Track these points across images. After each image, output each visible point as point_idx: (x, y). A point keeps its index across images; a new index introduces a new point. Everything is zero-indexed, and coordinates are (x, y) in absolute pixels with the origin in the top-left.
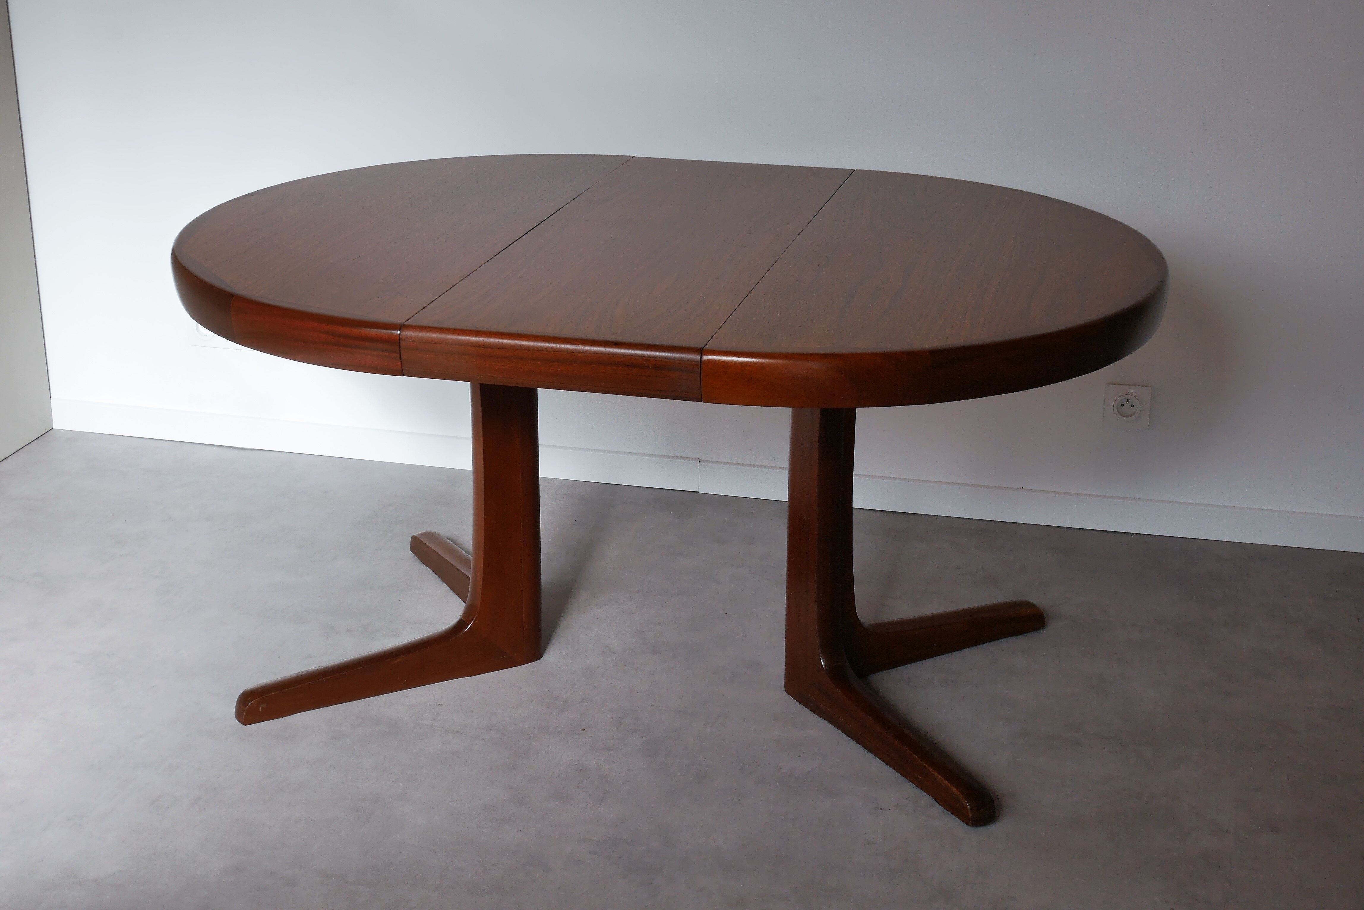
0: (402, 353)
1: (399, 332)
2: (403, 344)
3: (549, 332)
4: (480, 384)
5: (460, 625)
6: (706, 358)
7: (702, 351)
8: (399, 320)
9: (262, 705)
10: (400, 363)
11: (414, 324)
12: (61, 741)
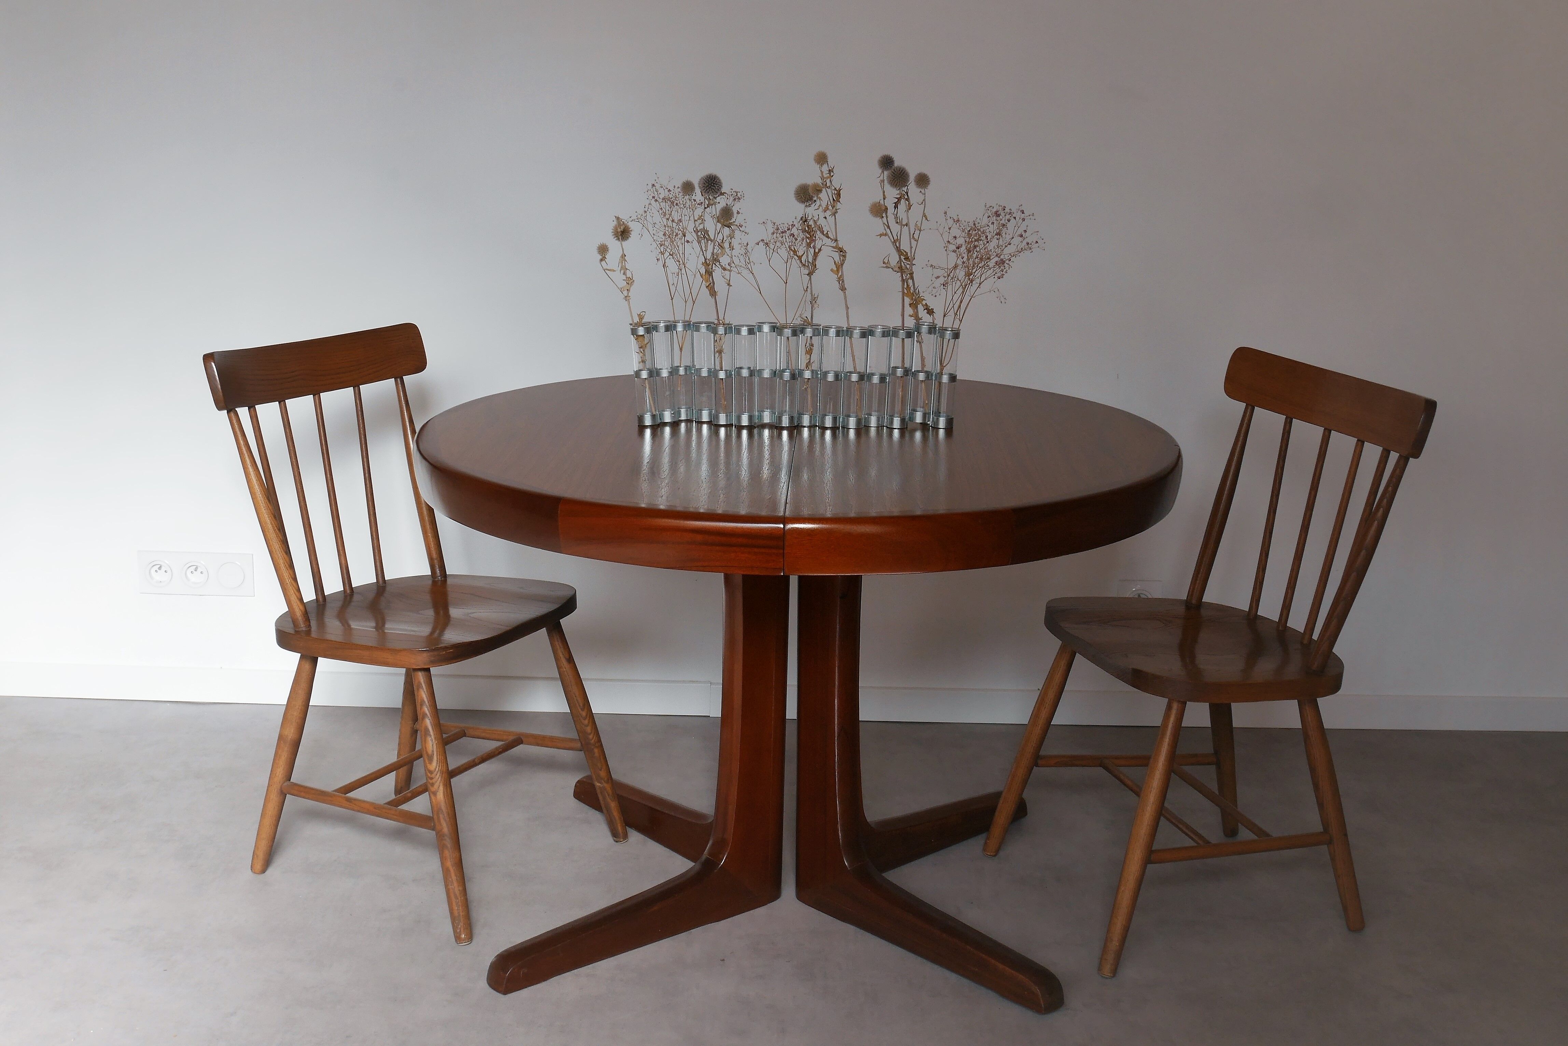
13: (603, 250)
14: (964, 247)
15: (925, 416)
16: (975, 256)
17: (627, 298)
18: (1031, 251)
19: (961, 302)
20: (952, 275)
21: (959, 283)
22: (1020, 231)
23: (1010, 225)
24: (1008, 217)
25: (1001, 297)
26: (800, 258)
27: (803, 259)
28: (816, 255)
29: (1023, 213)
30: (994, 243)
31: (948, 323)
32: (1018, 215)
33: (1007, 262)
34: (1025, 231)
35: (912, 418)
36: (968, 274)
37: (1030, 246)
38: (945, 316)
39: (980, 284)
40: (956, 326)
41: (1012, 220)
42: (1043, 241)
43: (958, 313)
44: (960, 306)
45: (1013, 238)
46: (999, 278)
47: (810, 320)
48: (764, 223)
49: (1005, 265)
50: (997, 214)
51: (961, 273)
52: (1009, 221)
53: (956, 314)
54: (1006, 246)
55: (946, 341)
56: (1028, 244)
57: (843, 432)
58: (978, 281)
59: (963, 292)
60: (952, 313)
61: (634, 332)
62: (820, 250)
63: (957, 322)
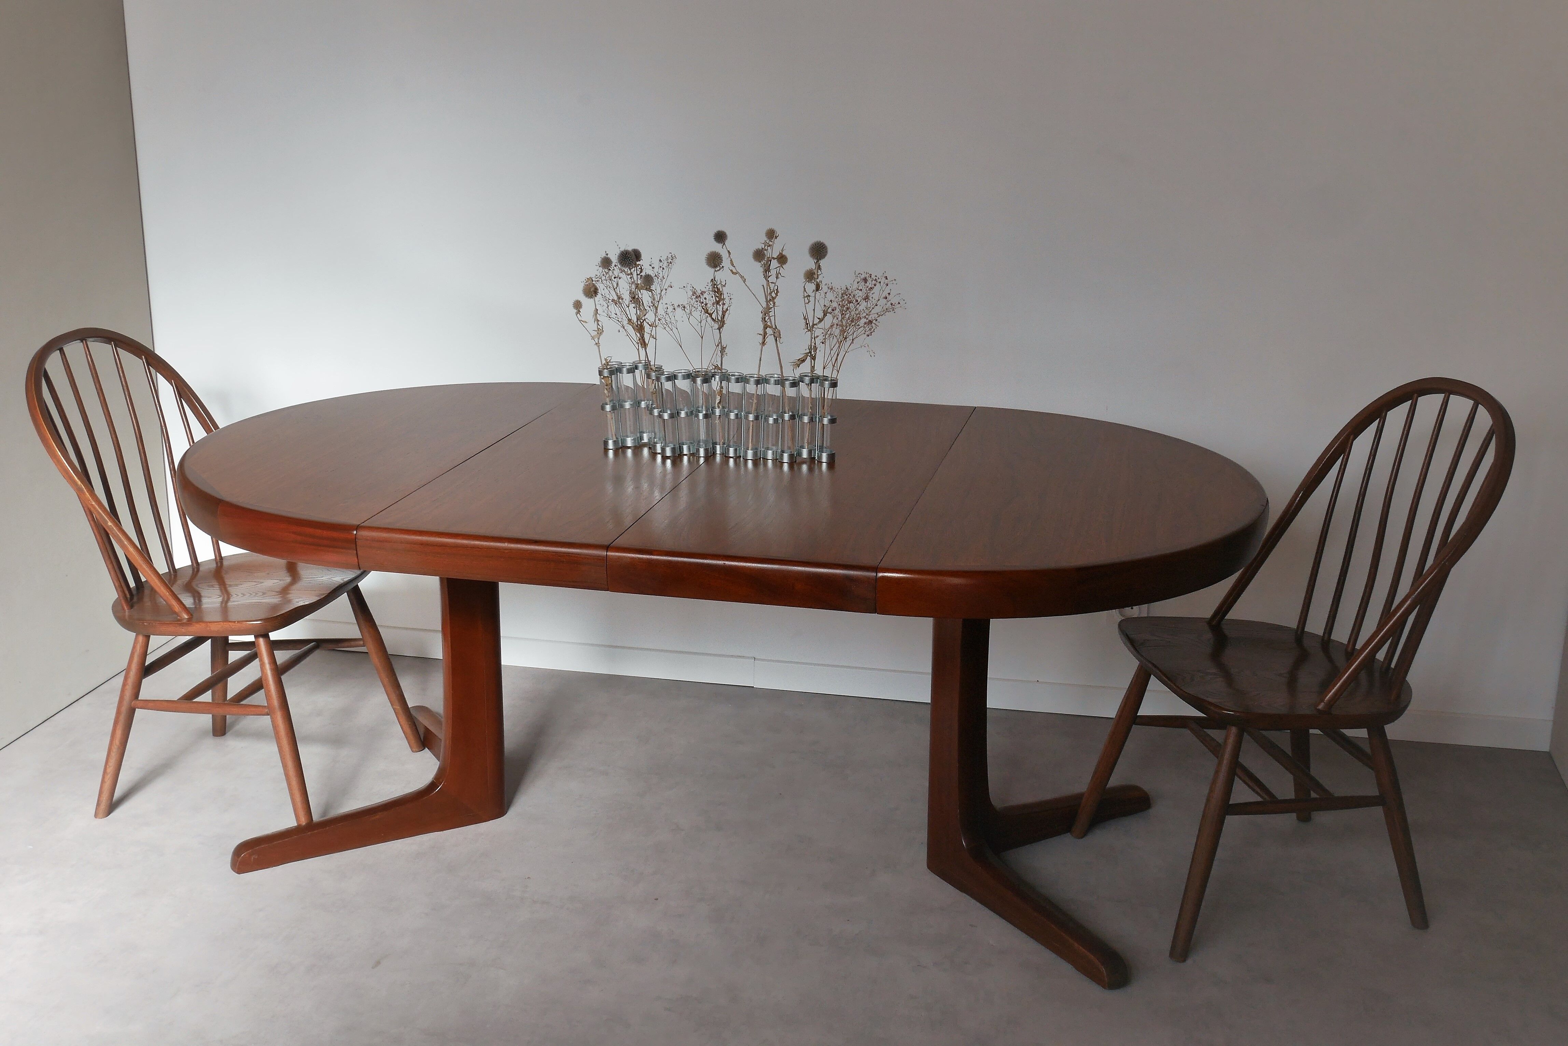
0: (358, 550)
1: (355, 532)
2: (359, 543)
3: (482, 532)
4: (447, 578)
5: (432, 786)
6: (880, 575)
7: (876, 569)
8: (356, 522)
9: (254, 856)
10: (356, 559)
11: (370, 525)
12: (188, 915)
13: (578, 305)
14: (838, 310)
15: (810, 452)
16: (847, 316)
17: (597, 344)
18: (894, 311)
19: (838, 355)
20: (829, 333)
21: (835, 340)
22: (885, 294)
23: (877, 289)
24: (874, 282)
25: (871, 351)
26: (711, 315)
27: (714, 316)
28: (724, 313)
29: (887, 279)
30: (864, 304)
31: (827, 373)
32: (883, 280)
33: (874, 322)
34: (889, 294)
35: (800, 454)
36: (843, 332)
37: (893, 307)
38: (824, 368)
39: (853, 340)
40: (834, 376)
41: (878, 284)
42: (905, 302)
43: (836, 365)
44: (837, 359)
45: (879, 300)
46: (868, 336)
47: (720, 366)
48: (684, 287)
49: (873, 325)
50: (865, 280)
51: (836, 331)
52: (875, 285)
53: (834, 366)
54: (873, 308)
55: (826, 389)
56: (892, 304)
57: (764, 462)
58: (851, 338)
59: (839, 347)
60: (830, 366)
61: (600, 373)
62: (727, 310)
63: (835, 372)
